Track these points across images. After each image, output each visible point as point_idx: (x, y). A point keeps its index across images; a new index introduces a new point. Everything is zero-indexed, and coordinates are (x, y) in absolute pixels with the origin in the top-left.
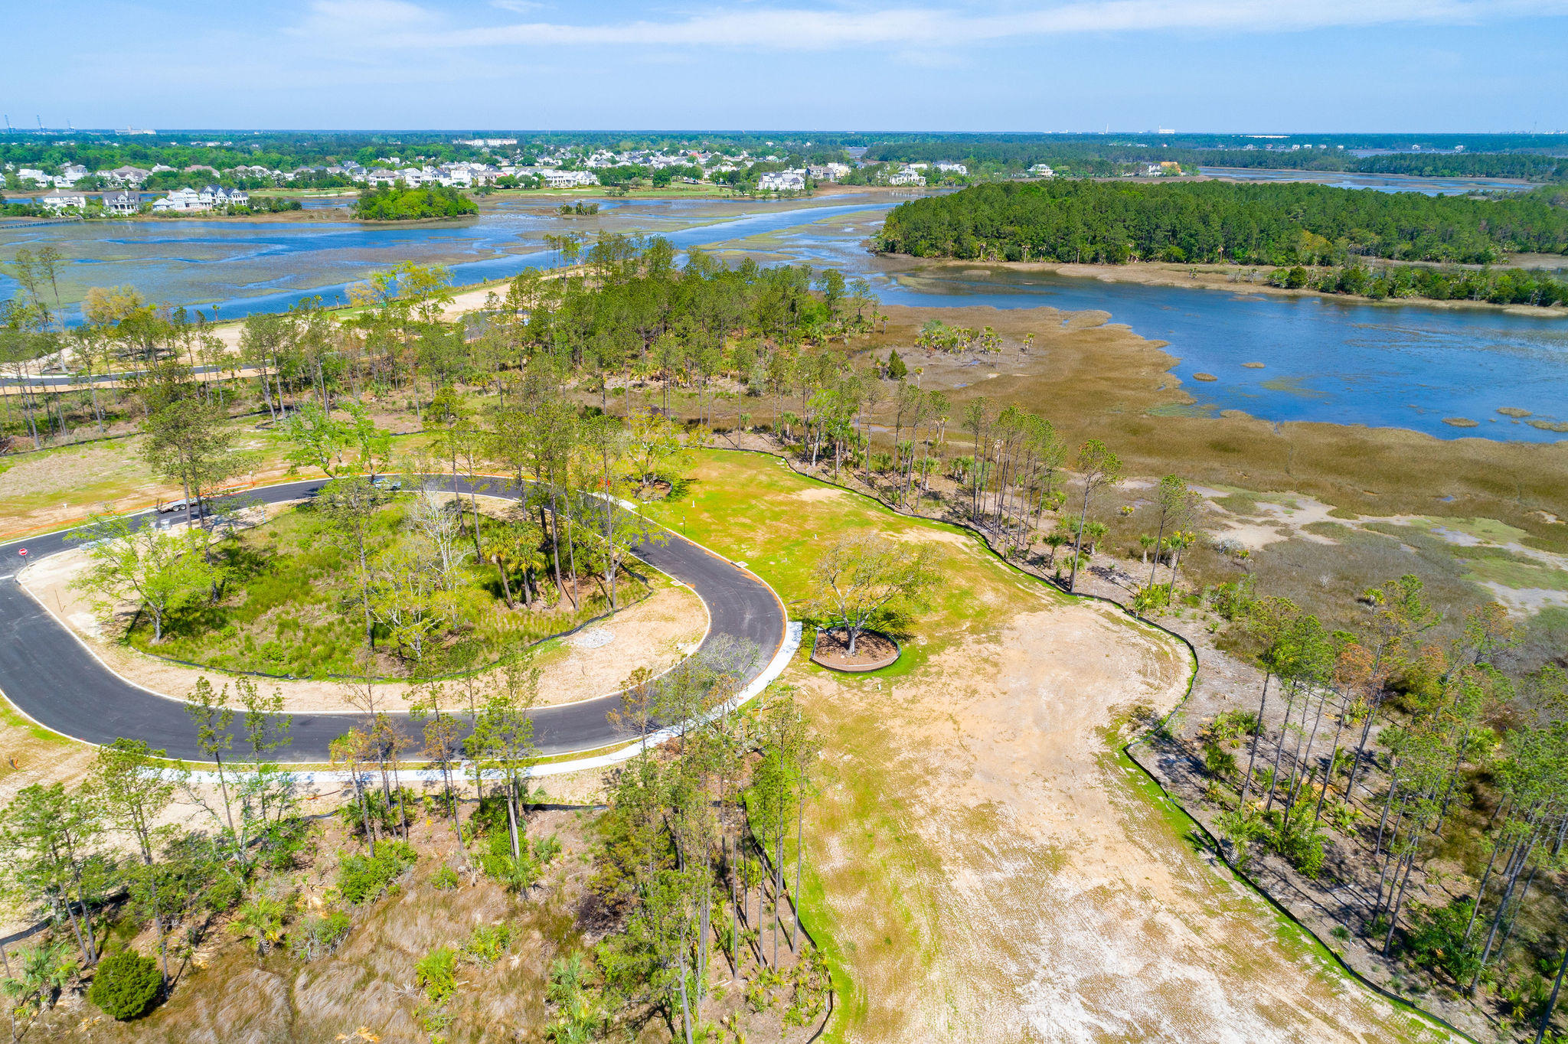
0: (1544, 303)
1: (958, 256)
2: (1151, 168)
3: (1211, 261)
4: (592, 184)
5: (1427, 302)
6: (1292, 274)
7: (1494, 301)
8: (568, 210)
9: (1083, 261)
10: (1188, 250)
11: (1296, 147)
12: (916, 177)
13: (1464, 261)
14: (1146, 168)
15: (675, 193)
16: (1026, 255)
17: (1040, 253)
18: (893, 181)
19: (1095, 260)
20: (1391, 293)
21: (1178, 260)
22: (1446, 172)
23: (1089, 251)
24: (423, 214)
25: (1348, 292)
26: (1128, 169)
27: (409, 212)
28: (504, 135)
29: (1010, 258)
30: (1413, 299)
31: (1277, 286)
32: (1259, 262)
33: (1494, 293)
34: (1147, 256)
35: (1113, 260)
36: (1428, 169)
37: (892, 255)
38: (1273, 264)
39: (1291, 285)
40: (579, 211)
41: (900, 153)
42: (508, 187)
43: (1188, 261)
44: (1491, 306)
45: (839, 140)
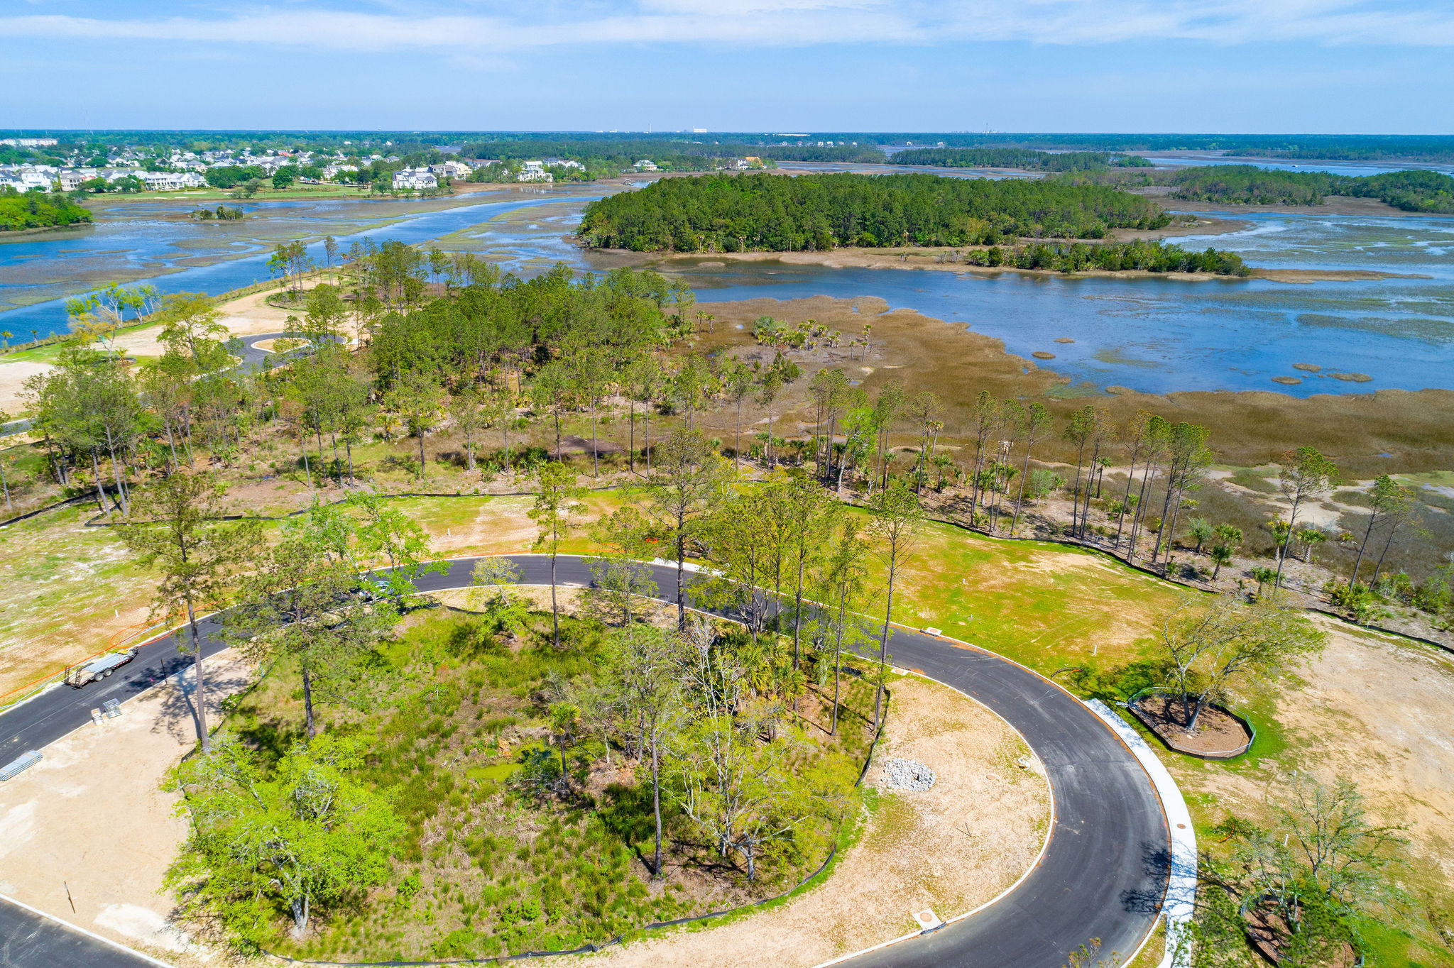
0: (1191, 270)
1: (678, 249)
2: (740, 163)
3: (898, 245)
4: (202, 187)
5: (1107, 273)
6: (991, 253)
7: (1153, 269)
8: (207, 215)
9: (794, 249)
10: (879, 234)
11: (820, 144)
12: (542, 174)
13: (1083, 237)
14: (734, 163)
15: (297, 195)
16: (743, 247)
17: (754, 244)
18: (521, 178)
19: (805, 248)
20: (1076, 268)
21: (870, 245)
22: (963, 163)
23: (801, 240)
24: (28, 225)
25: (1042, 268)
26: (720, 163)
27: (11, 222)
28: (38, 135)
29: (728, 249)
30: (1092, 271)
31: (980, 265)
32: (938, 244)
33: (1151, 263)
34: (845, 241)
35: (820, 248)
36: (950, 161)
37: (608, 250)
38: (950, 245)
39: (993, 263)
40: (221, 216)
41: (498, 151)
42: (100, 191)
43: (880, 245)
44: (1153, 274)
45: (419, 139)
